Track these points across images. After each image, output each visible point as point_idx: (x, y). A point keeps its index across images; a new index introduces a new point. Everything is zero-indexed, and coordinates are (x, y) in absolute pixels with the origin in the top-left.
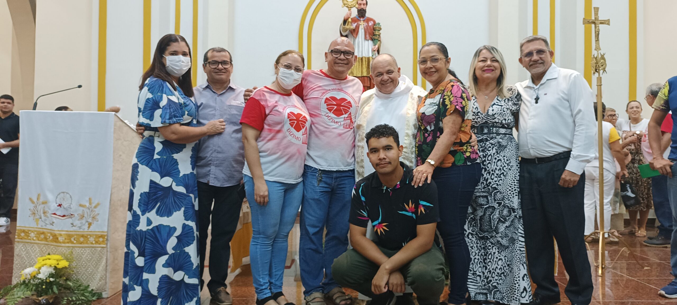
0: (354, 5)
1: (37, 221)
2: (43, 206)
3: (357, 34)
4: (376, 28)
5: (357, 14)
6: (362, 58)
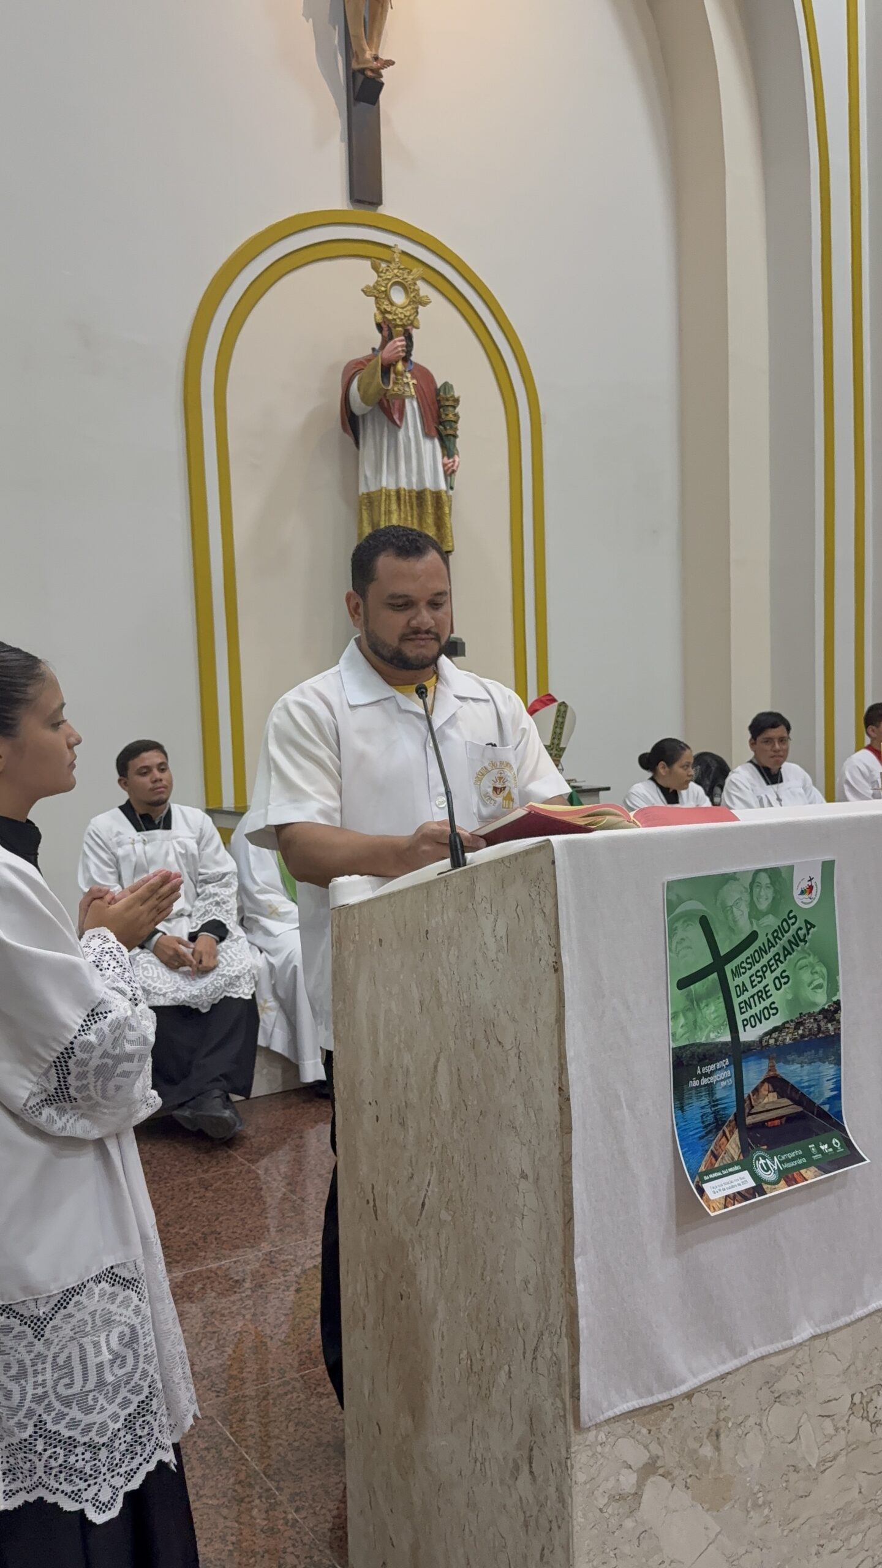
0: (412, 318)
3: (402, 416)
6: (420, 495)
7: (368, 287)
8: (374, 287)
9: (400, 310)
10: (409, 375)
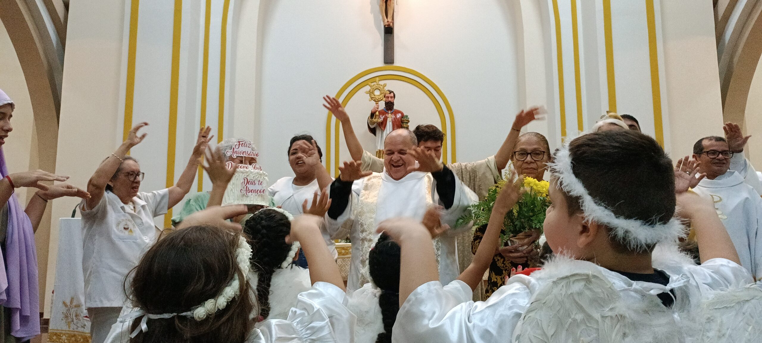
0: (382, 98)
1: (69, 324)
2: (76, 309)
3: (385, 127)
4: (404, 120)
5: (385, 106)
7: (366, 91)
8: (369, 91)
9: (377, 97)
10: (390, 114)
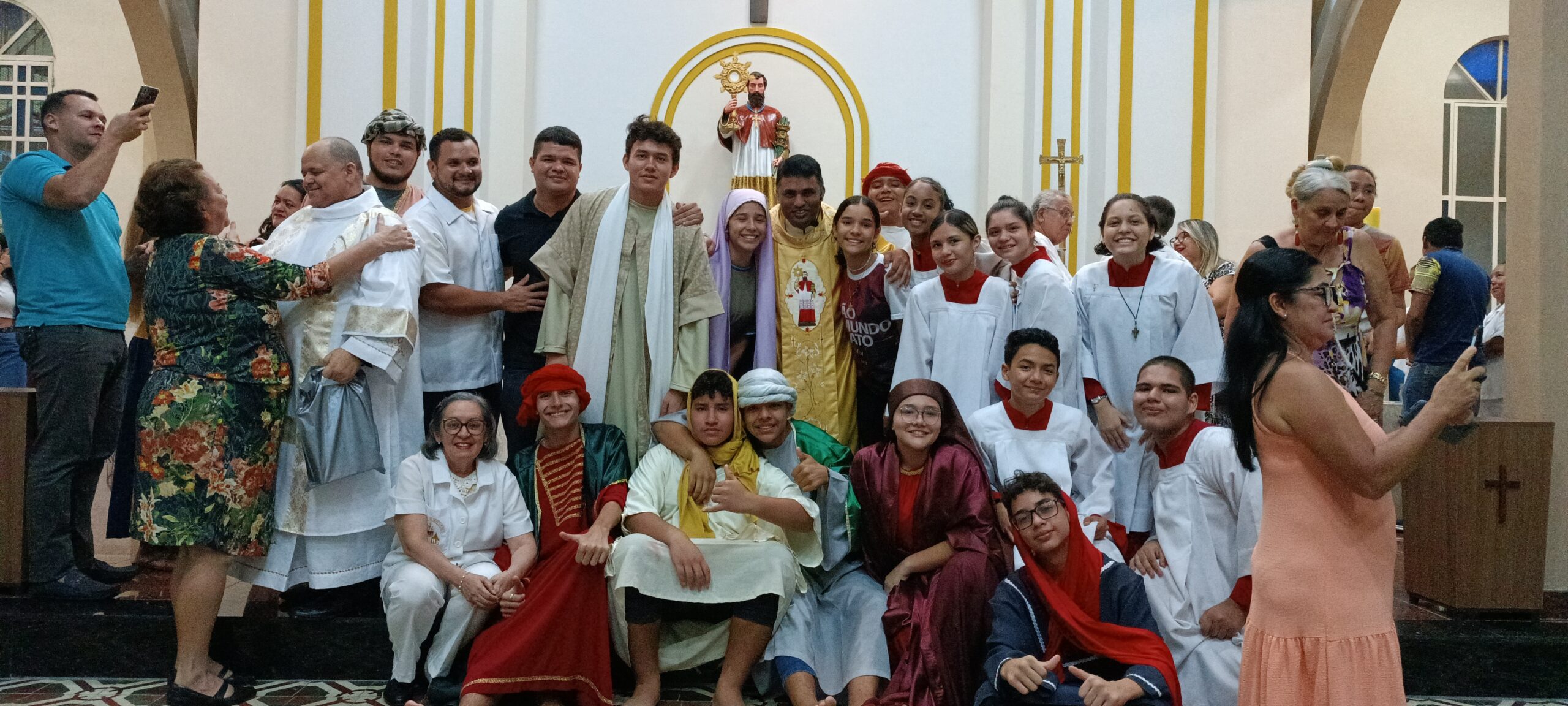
0: (742, 87)
3: (747, 138)
4: (781, 126)
5: (748, 101)
6: (755, 179)
7: (716, 74)
8: (721, 74)
9: (735, 84)
10: (756, 115)
